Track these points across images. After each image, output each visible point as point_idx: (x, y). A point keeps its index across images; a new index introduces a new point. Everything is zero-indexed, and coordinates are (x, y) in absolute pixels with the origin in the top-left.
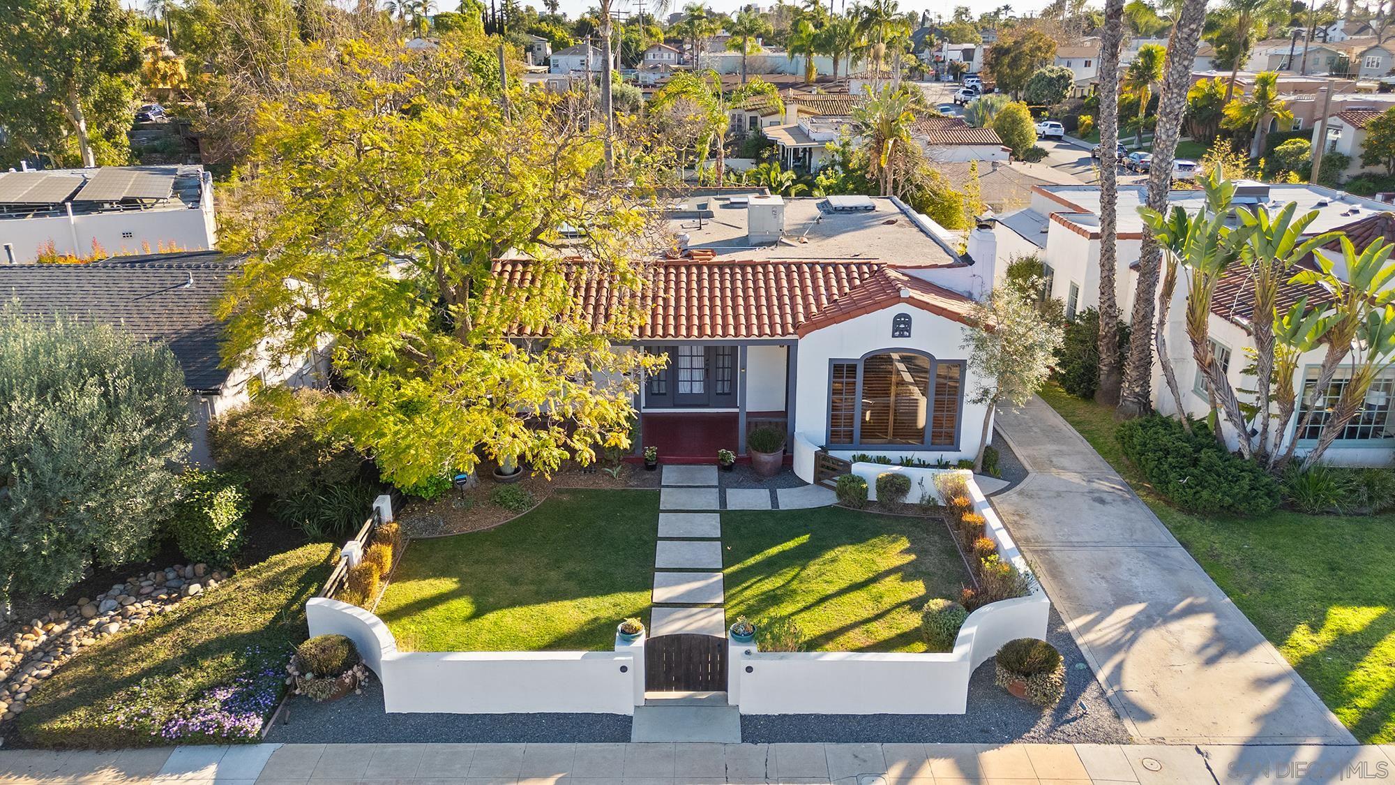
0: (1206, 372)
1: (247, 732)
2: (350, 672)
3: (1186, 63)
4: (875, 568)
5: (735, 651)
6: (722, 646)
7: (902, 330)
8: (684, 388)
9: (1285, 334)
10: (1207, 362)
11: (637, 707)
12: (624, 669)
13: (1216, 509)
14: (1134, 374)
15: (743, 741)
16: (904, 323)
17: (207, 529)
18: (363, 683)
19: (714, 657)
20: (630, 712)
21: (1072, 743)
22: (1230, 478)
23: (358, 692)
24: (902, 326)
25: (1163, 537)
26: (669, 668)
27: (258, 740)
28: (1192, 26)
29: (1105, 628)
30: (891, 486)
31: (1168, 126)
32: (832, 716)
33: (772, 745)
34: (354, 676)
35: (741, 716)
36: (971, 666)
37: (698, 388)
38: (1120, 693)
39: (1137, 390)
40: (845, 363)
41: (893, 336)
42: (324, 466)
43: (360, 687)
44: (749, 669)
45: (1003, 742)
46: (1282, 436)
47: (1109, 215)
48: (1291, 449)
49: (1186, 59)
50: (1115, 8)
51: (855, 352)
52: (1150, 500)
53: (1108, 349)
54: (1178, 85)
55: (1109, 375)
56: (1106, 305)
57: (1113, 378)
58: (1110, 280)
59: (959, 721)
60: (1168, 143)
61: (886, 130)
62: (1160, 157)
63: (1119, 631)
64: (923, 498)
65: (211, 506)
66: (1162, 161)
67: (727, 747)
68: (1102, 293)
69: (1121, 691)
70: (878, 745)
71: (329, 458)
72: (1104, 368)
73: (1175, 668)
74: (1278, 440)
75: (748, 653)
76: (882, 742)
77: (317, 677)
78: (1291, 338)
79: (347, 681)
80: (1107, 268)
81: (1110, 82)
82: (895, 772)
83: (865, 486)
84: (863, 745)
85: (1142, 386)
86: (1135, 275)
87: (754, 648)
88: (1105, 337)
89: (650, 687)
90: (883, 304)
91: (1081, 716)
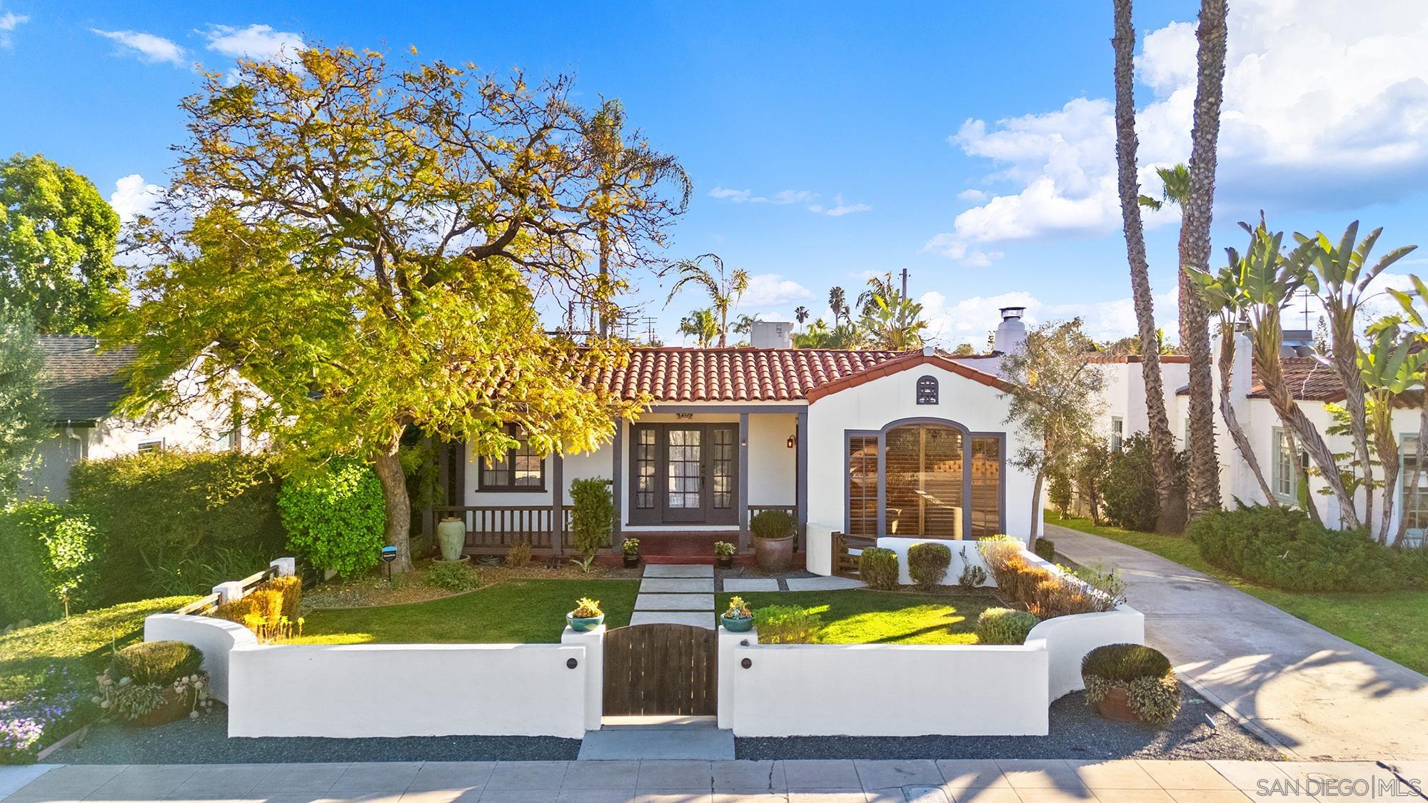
0: (1288, 419)
1: (14, 740)
2: (185, 679)
3: (1209, 137)
4: (911, 626)
5: (728, 643)
6: (709, 642)
7: (928, 396)
8: (675, 502)
9: (1373, 372)
10: (1288, 406)
11: (588, 732)
12: (572, 664)
13: (1330, 584)
14: (1200, 481)
15: (737, 758)
16: (929, 387)
17: (41, 567)
18: (203, 704)
19: (698, 662)
20: (579, 735)
21: (1204, 759)
22: (1339, 546)
23: (194, 714)
24: (928, 391)
25: (1271, 612)
26: (637, 677)
27: (28, 758)
28: (1210, 100)
29: (1221, 672)
30: (927, 553)
31: (1199, 202)
32: (862, 738)
33: (779, 762)
34: (190, 688)
35: (736, 738)
36: (1050, 698)
37: (692, 501)
38: (1256, 721)
39: (1206, 500)
40: (864, 436)
41: (918, 403)
42: (214, 510)
43: (198, 708)
44: (746, 663)
45: (1106, 758)
46: (1391, 503)
47: (1147, 322)
48: (1400, 537)
49: (1208, 133)
50: (1126, 117)
51: (875, 423)
52: (1246, 586)
53: (1165, 469)
54: (1204, 159)
55: (1169, 499)
56: (1156, 419)
57: (1176, 502)
58: (1157, 392)
59: (1040, 742)
60: (1202, 220)
61: (897, 339)
62: (1196, 235)
63: (1243, 674)
64: (966, 569)
65: (52, 533)
66: (1198, 239)
67: (713, 764)
68: (1150, 407)
69: (1257, 719)
70: (930, 762)
71: (222, 502)
72: (1163, 492)
73: (1322, 702)
74: (1388, 505)
75: (744, 643)
76: (936, 758)
77: (135, 682)
78: (1381, 376)
79: (179, 690)
80: (1152, 378)
81: (1130, 188)
82: (957, 786)
83: (894, 556)
84: (909, 762)
85: (1211, 495)
86: (1185, 400)
87: (752, 638)
88: (1160, 455)
89: (607, 711)
90: (904, 365)
91: (1210, 737)
